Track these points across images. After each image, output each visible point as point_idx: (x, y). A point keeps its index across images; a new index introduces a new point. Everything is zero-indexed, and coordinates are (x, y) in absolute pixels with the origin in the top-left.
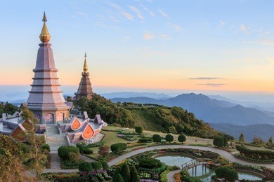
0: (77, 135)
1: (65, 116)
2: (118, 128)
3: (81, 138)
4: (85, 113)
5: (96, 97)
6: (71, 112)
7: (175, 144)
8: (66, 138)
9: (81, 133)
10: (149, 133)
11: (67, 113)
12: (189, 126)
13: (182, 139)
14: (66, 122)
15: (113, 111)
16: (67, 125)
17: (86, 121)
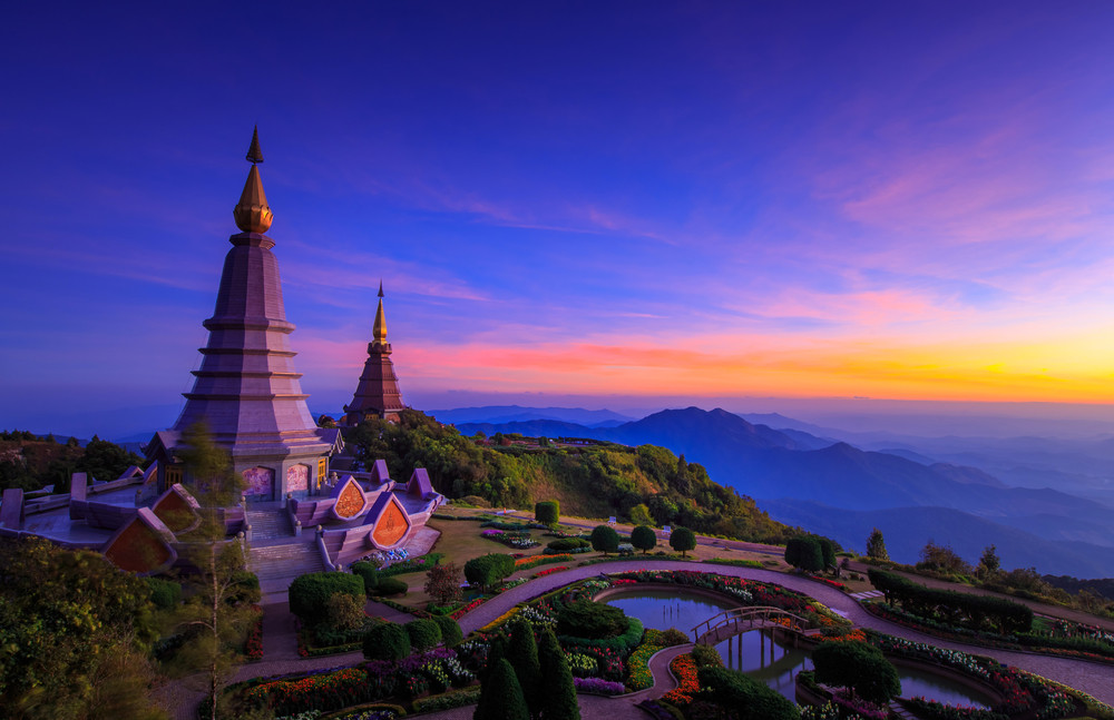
0: (355, 534)
1: (316, 475)
2: (480, 510)
3: (367, 544)
4: (381, 465)
5: (409, 418)
6: (335, 463)
7: (661, 557)
8: (316, 546)
9: (369, 527)
10: (576, 525)
11: (320, 464)
12: (691, 505)
13: (681, 542)
14: (319, 494)
15: (464, 460)
16: (323, 503)
17: (384, 488)
